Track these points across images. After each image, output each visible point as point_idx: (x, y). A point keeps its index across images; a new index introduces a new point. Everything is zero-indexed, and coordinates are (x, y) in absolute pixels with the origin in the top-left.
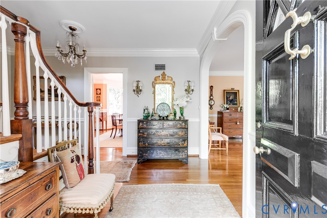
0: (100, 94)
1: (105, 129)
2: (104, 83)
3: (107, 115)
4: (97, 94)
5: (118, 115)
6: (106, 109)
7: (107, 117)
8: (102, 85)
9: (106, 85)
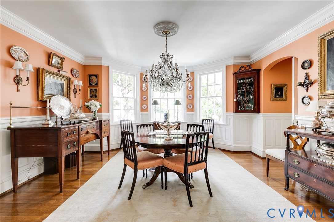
0: (97, 84)
1: (107, 150)
2: (104, 63)
3: (111, 124)
4: (90, 84)
5: (130, 122)
6: (108, 112)
7: (111, 127)
8: (100, 67)
9: (108, 68)
